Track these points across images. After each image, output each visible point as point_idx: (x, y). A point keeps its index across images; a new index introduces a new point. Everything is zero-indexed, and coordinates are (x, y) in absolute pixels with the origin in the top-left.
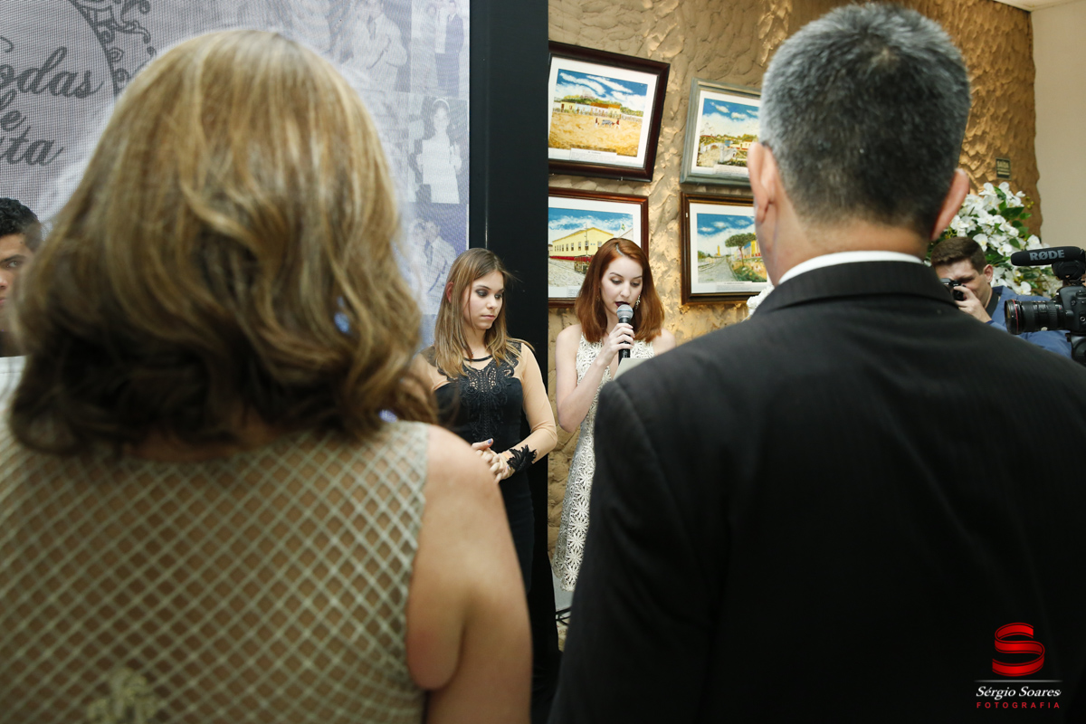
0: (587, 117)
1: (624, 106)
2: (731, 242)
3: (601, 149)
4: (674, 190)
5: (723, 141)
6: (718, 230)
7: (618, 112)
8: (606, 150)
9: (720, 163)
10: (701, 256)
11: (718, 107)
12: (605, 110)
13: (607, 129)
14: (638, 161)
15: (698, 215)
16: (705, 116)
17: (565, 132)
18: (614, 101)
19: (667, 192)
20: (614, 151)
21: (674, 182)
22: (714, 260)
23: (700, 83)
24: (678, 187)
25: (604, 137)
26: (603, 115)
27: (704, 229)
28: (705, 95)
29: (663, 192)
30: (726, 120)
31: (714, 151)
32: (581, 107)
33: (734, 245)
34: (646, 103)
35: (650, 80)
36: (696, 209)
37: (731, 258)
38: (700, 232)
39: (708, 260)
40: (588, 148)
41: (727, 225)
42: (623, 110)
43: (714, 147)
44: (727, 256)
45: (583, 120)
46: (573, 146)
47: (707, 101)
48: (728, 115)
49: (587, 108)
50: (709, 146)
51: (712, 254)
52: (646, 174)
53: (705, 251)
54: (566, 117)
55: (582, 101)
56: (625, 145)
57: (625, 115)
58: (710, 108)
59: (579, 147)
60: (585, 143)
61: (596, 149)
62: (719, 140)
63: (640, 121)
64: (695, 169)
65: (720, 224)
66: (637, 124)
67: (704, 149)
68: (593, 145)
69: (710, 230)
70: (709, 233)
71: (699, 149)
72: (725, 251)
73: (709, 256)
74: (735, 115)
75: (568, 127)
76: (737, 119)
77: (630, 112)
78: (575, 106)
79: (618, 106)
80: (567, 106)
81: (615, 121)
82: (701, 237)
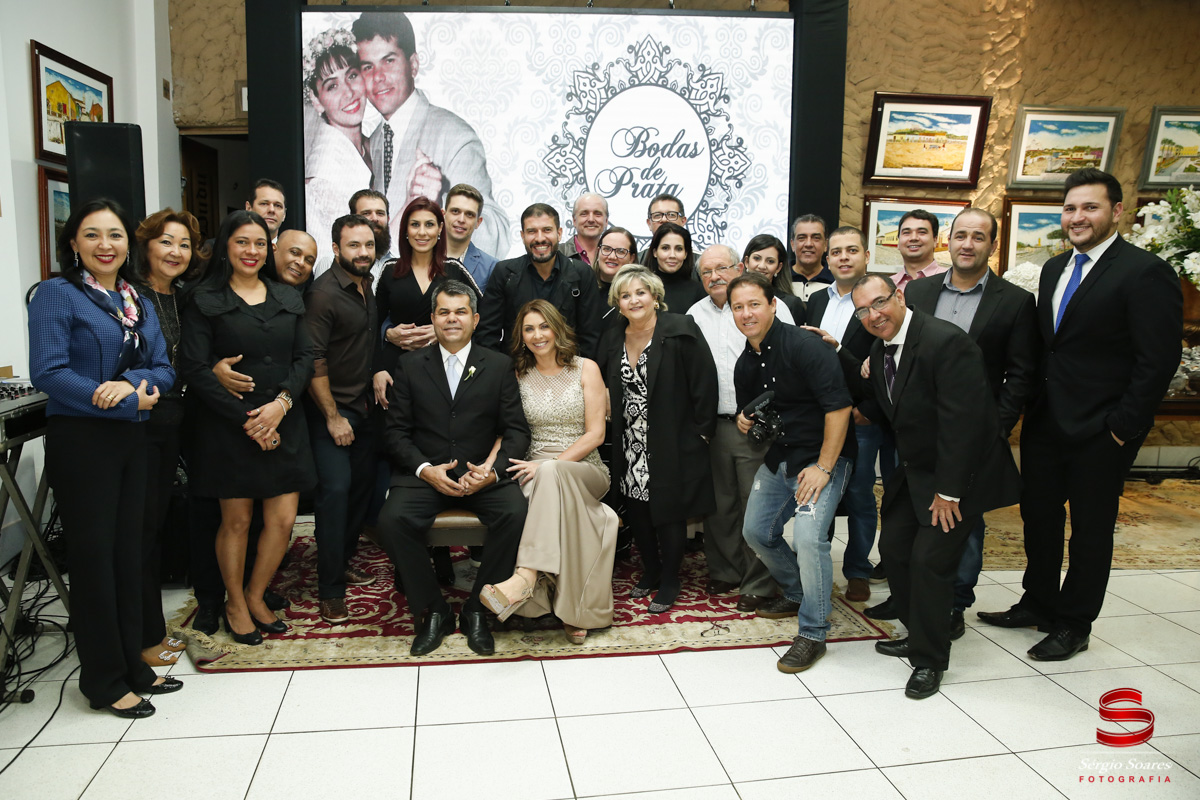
0: (916, 144)
1: (949, 133)
2: (1052, 236)
3: (929, 167)
4: (1000, 195)
5: (1051, 154)
6: (1040, 226)
7: (944, 138)
8: (933, 167)
9: (1047, 172)
10: (1020, 246)
11: (1045, 126)
12: (932, 138)
13: (935, 152)
14: (964, 174)
15: (1020, 214)
16: (1032, 135)
17: (898, 156)
18: (939, 130)
19: (993, 197)
20: (941, 167)
21: (1001, 189)
22: (1034, 250)
23: (1025, 108)
24: (1005, 193)
25: (932, 158)
26: (930, 141)
27: (1026, 225)
28: (1030, 118)
29: (988, 196)
30: (1055, 136)
31: (1041, 163)
32: (910, 137)
33: (1056, 238)
34: (970, 130)
35: (974, 112)
36: (1017, 209)
37: (1053, 249)
38: (1021, 227)
39: (1027, 249)
40: (917, 166)
41: (1051, 221)
42: (949, 136)
43: (1041, 159)
44: (1048, 246)
45: (912, 147)
46: (905, 166)
47: (1034, 123)
48: (1057, 132)
49: (916, 138)
50: (1036, 159)
51: (1032, 244)
52: (972, 184)
53: (1025, 242)
54: (898, 145)
55: (912, 132)
56: (950, 162)
57: (950, 140)
58: (1036, 127)
59: (910, 166)
60: (915, 163)
61: (924, 167)
62: (1047, 153)
63: (965, 143)
64: (1020, 177)
65: (1043, 221)
66: (962, 146)
67: (1030, 161)
68: (921, 164)
69: (1031, 225)
70: (1030, 228)
71: (1025, 162)
72: (1046, 242)
73: (1029, 246)
74: (1064, 131)
75: (900, 152)
76: (1067, 134)
77: (955, 137)
78: (905, 137)
79: (944, 133)
80: (898, 137)
81: (941, 145)
82: (1021, 231)
